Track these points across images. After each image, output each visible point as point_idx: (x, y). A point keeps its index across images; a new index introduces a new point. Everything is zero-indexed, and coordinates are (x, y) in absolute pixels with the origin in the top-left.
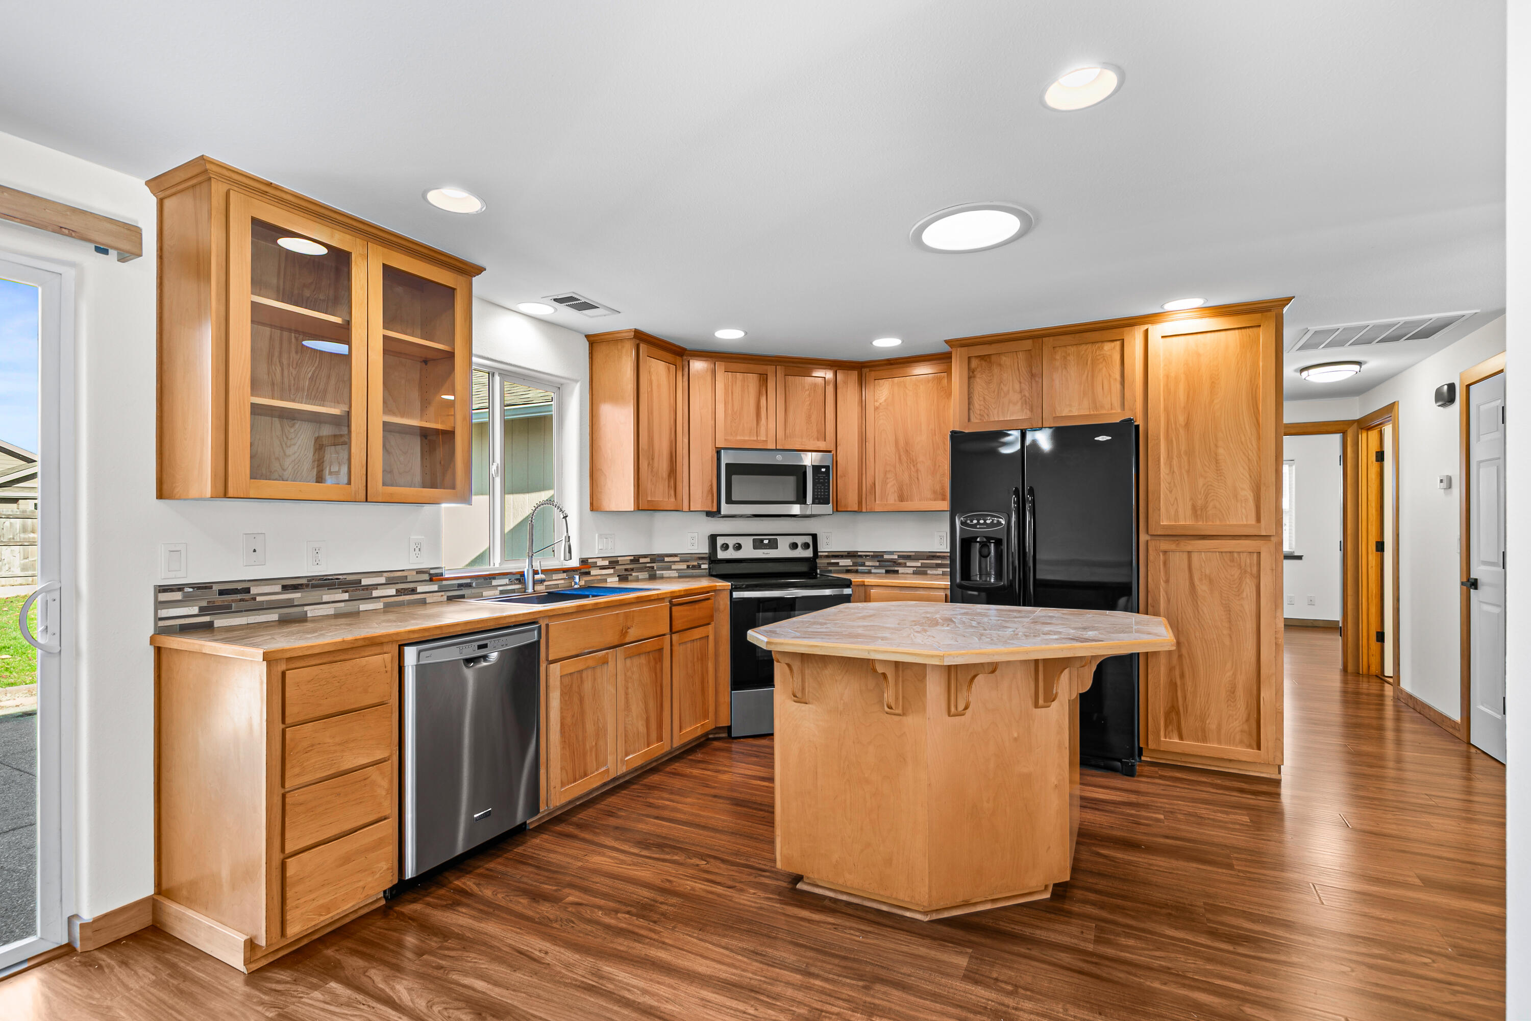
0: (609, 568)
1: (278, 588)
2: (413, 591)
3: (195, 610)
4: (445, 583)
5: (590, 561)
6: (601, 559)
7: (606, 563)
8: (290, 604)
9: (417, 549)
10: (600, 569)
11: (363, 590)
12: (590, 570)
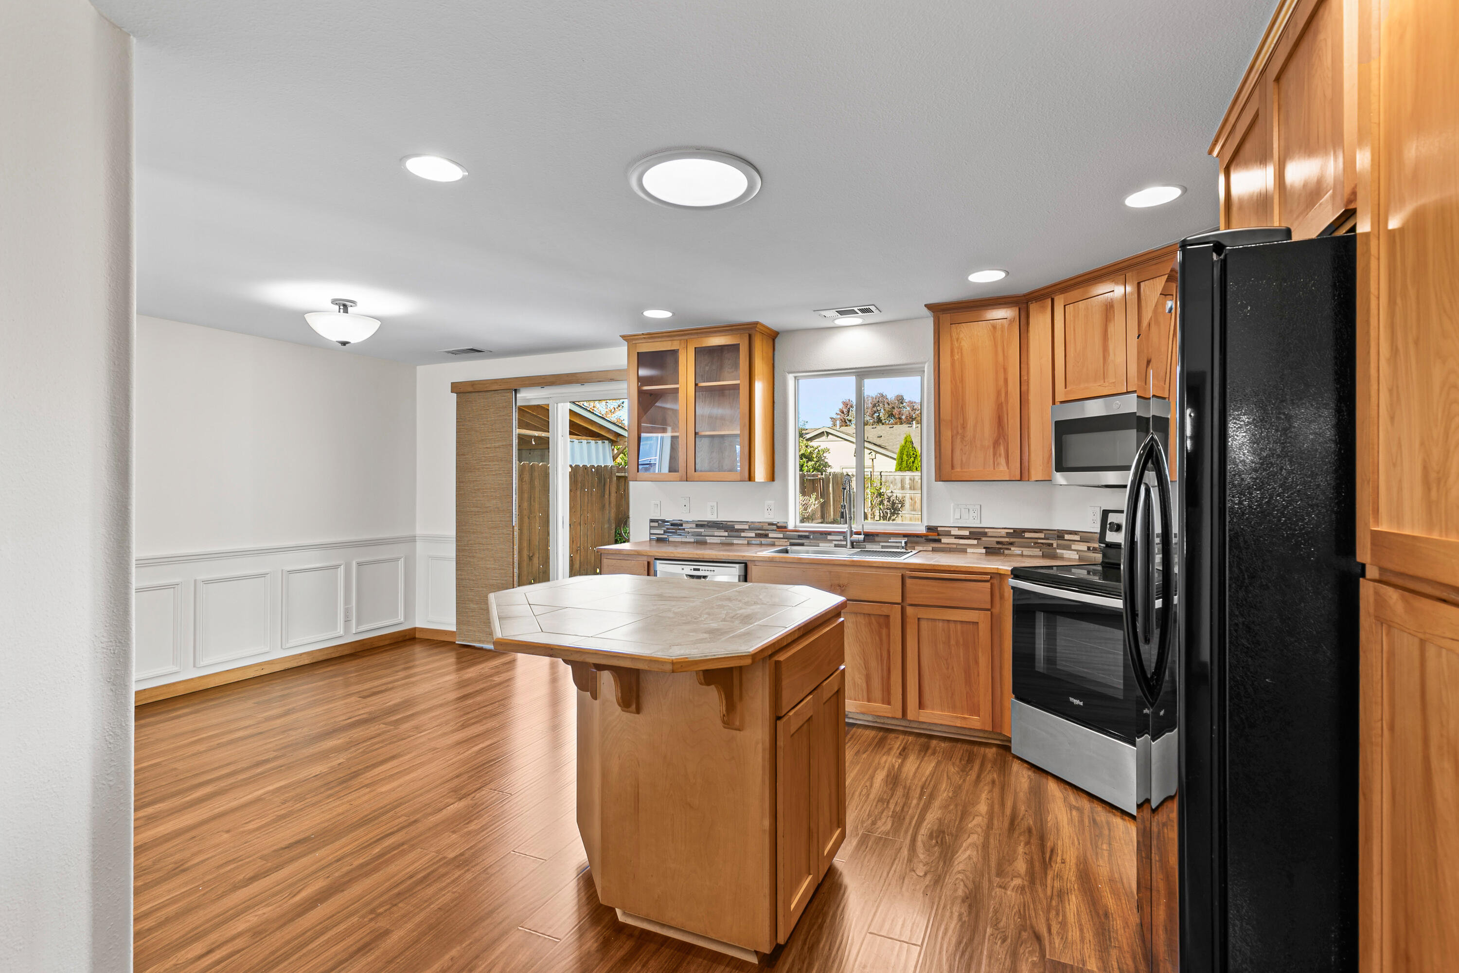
0: (969, 538)
1: (694, 526)
2: (766, 536)
3: (662, 532)
4: (787, 533)
5: (939, 529)
6: (957, 529)
7: (966, 533)
8: (699, 535)
9: (769, 509)
10: (955, 538)
11: (736, 531)
12: (940, 537)
